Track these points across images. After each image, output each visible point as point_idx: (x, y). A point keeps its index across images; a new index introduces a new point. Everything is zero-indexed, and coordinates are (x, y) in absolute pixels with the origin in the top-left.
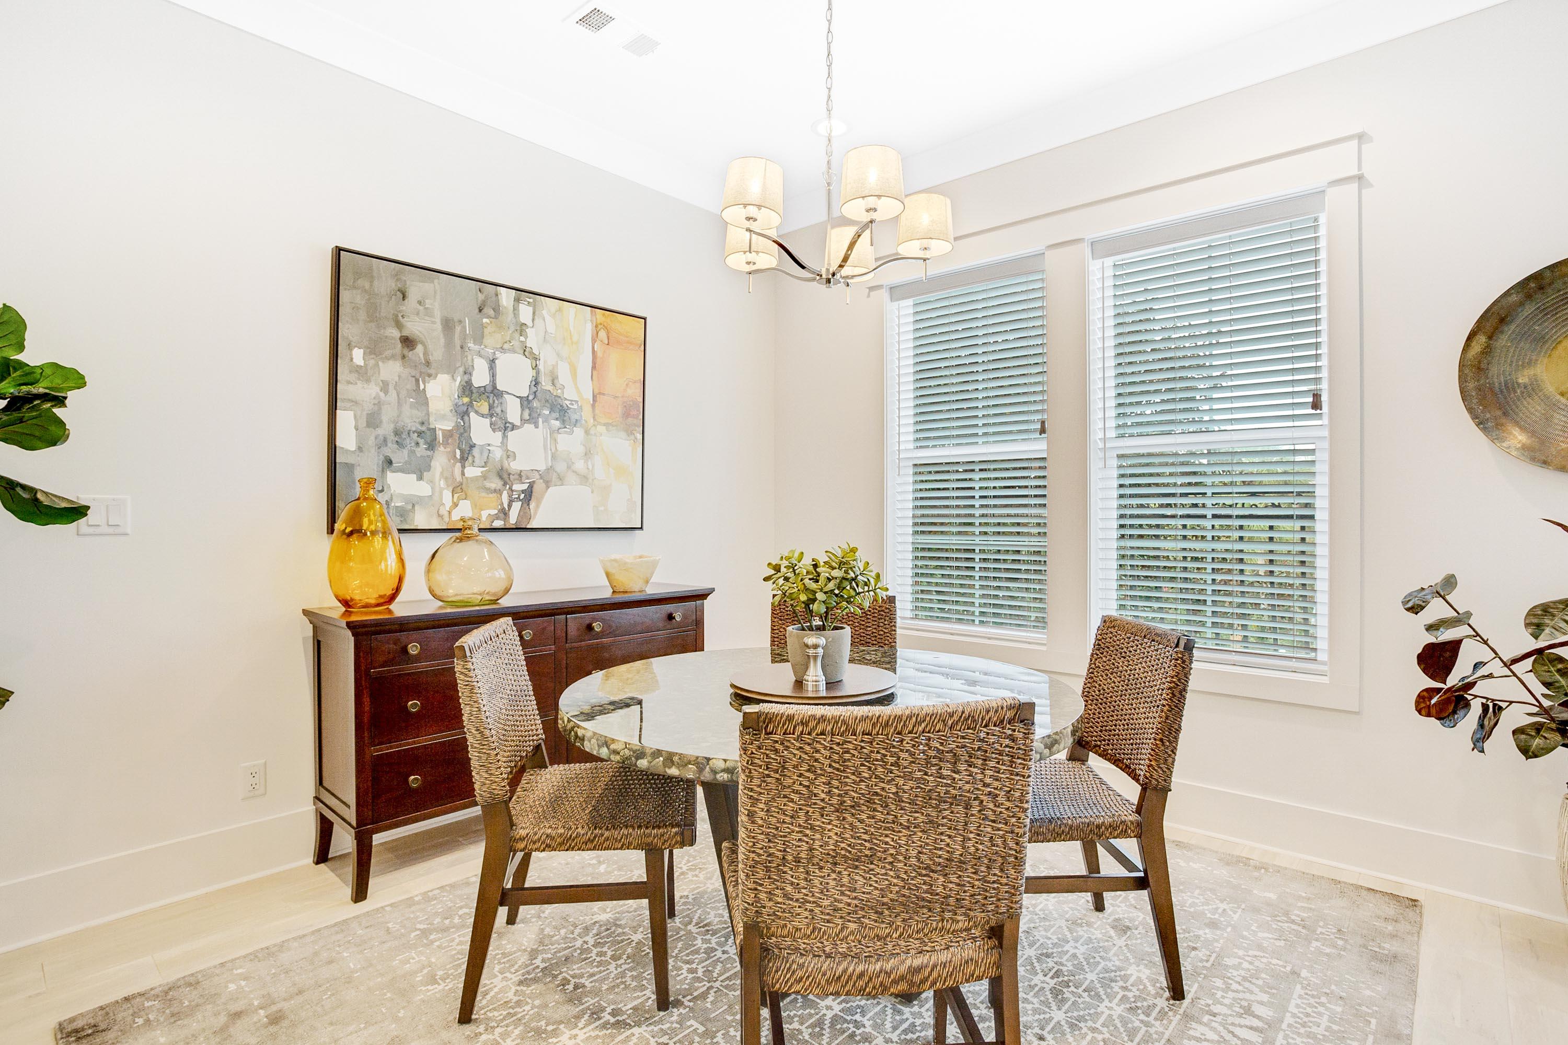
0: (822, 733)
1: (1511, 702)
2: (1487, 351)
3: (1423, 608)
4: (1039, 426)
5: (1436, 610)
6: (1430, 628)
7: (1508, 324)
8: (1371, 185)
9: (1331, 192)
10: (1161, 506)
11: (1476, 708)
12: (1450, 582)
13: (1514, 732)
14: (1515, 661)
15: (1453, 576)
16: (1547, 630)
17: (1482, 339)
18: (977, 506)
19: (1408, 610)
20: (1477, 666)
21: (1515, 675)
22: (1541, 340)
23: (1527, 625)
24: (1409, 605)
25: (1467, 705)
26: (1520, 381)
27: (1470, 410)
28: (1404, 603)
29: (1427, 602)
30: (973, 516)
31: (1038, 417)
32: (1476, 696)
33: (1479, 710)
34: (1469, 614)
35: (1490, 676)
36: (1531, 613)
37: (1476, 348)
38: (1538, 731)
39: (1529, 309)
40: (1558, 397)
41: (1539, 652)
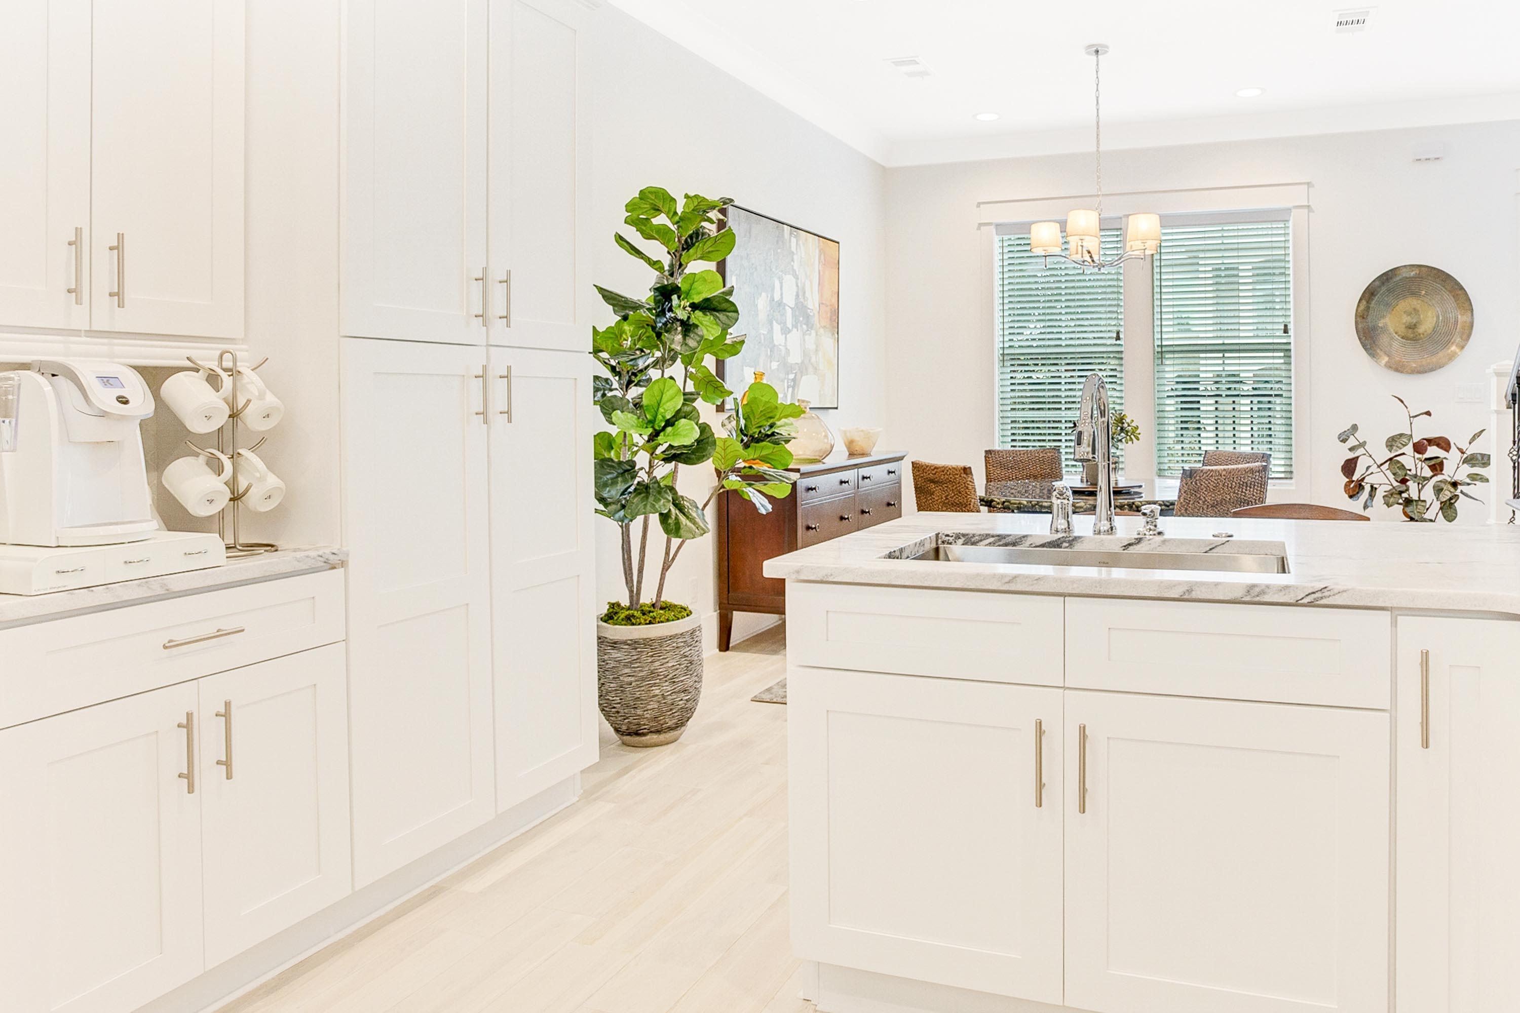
0: (1212, 476)
1: (1380, 484)
2: (1368, 308)
3: (1347, 440)
4: (1115, 335)
5: (1352, 442)
6: (1351, 449)
7: (1375, 296)
8: (1313, 212)
9: (1293, 210)
10: (1184, 389)
11: (1367, 488)
12: (1355, 428)
13: (1383, 497)
14: (1382, 465)
15: (1356, 425)
16: (1395, 448)
17: (1364, 302)
18: (1063, 390)
19: (1341, 441)
20: (1368, 468)
21: (1382, 471)
22: (1388, 305)
23: (1387, 446)
24: (1341, 439)
25: (1363, 488)
26: (1380, 325)
27: (1360, 339)
28: (1339, 438)
29: (1349, 437)
30: (1060, 397)
31: (1115, 329)
32: (1367, 483)
33: (1369, 489)
34: (1365, 443)
35: (1372, 473)
36: (1388, 441)
37: (1362, 307)
38: (1392, 495)
39: (1384, 289)
40: (1394, 334)
41: (1391, 459)
